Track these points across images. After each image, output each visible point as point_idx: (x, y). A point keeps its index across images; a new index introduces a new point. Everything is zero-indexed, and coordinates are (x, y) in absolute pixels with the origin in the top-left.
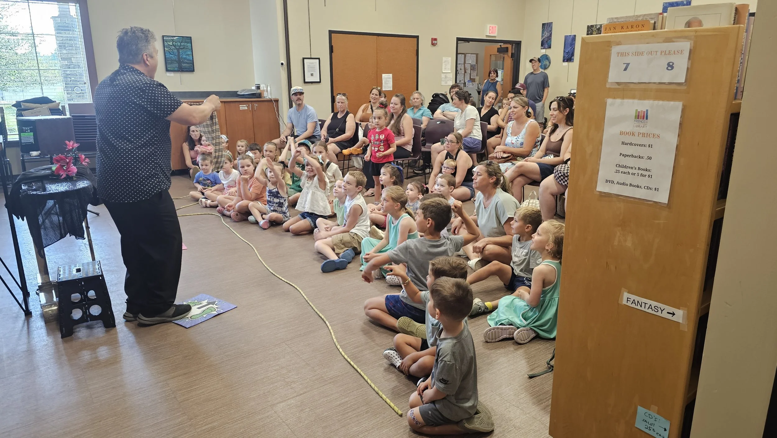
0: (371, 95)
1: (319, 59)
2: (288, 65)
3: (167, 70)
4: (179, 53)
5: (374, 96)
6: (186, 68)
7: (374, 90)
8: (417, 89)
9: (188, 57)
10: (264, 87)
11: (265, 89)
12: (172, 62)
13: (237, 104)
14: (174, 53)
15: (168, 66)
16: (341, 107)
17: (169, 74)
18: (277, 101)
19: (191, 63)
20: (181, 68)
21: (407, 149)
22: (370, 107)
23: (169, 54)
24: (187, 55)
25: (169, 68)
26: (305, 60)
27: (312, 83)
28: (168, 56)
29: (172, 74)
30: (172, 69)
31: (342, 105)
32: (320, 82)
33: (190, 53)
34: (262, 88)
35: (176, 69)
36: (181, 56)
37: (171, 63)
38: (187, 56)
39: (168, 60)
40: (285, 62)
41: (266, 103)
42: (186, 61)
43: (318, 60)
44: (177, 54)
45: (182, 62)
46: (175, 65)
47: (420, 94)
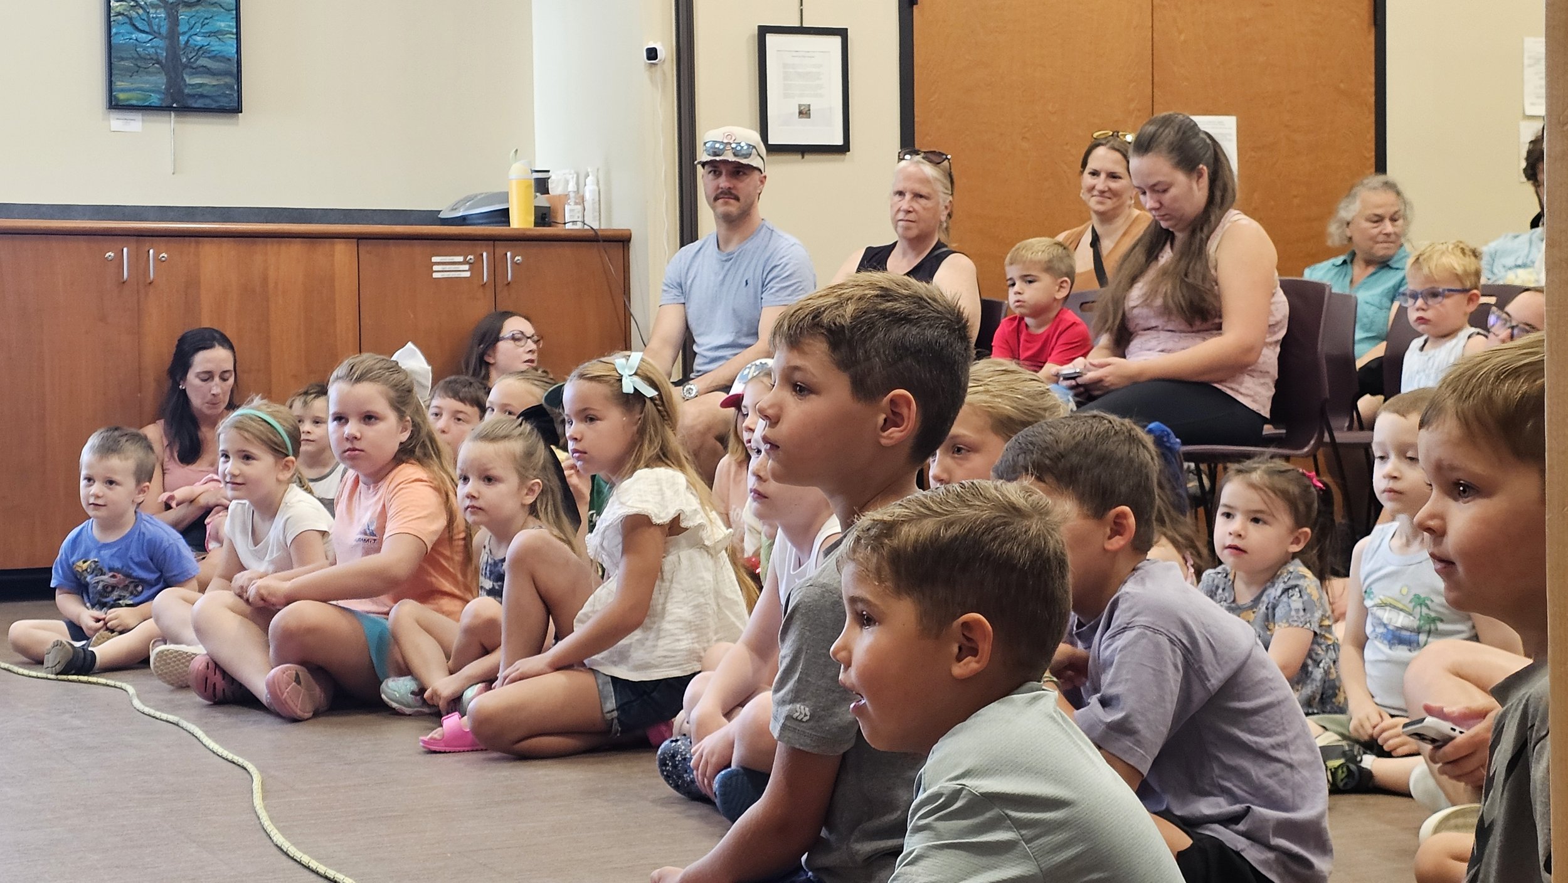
0: (1087, 180)
1: (843, 33)
2: (684, 56)
3: (115, 105)
4: (174, 21)
5: (1100, 183)
6: (202, 96)
7: (1100, 151)
8: (1381, 166)
9: (216, 45)
10: (567, 182)
11: (572, 187)
12: (141, 63)
13: (418, 249)
14: (150, 24)
15: (119, 84)
16: (912, 216)
17: (119, 123)
18: (622, 241)
19: (227, 73)
20: (180, 92)
21: (1240, 399)
22: (1087, 238)
23: (129, 27)
24: (210, 34)
25: (122, 96)
26: (770, 38)
27: (803, 150)
28: (124, 35)
29: (133, 125)
30: (134, 98)
31: (916, 206)
32: (844, 149)
33: (225, 24)
34: (555, 188)
35: (155, 99)
36: (183, 39)
37: (137, 71)
38: (213, 41)
39: (122, 59)
40: (667, 50)
41: (566, 250)
42: (203, 61)
43: (837, 40)
44: (164, 31)
45: (185, 66)
46: (153, 79)
47: (1390, 186)
